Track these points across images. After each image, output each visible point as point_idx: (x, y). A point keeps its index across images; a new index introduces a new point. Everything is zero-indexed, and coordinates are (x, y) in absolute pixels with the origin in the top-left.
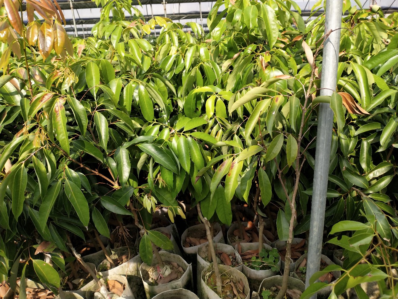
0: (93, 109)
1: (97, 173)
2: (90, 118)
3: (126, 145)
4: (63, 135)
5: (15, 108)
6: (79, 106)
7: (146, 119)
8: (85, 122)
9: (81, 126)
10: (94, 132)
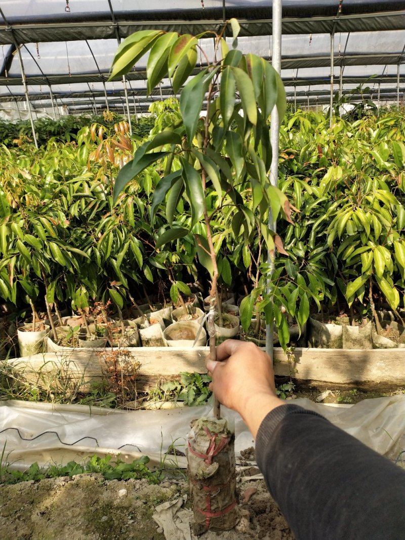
0: (147, 204)
1: (147, 242)
2: (146, 209)
3: (165, 226)
4: (131, 218)
5: (102, 201)
6: (140, 203)
7: (179, 211)
8: (143, 212)
9: (141, 213)
10: (147, 218)
